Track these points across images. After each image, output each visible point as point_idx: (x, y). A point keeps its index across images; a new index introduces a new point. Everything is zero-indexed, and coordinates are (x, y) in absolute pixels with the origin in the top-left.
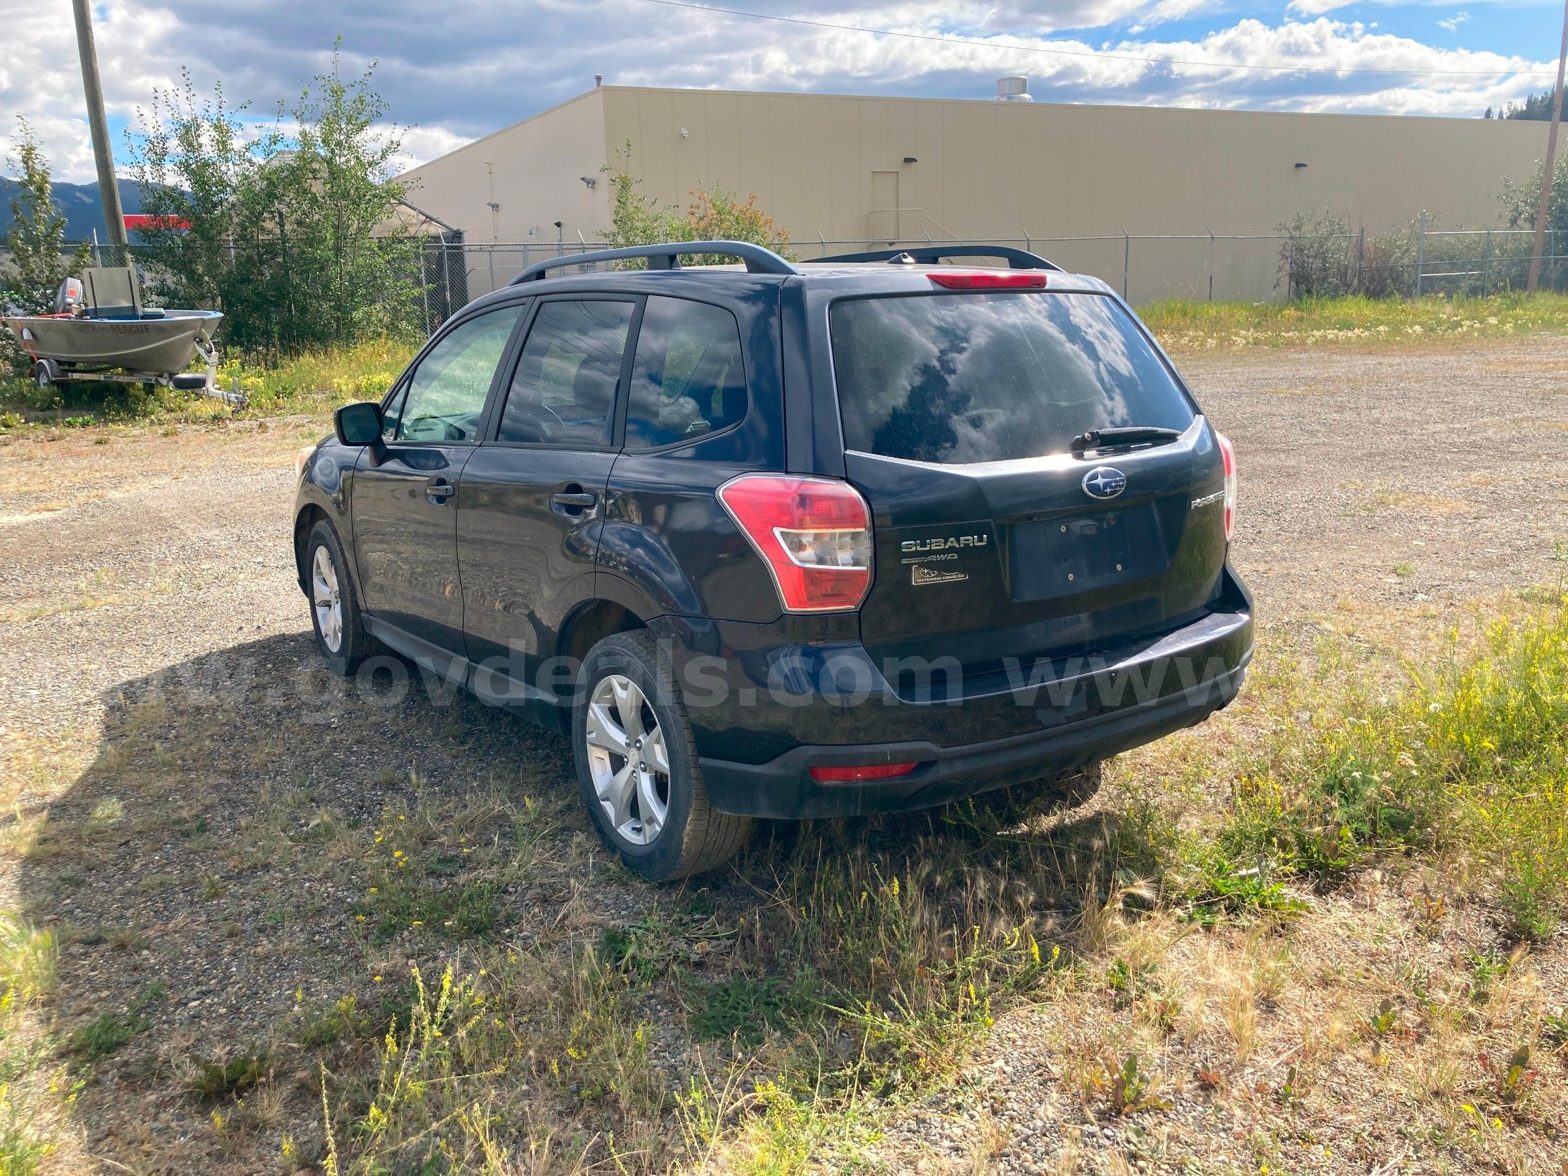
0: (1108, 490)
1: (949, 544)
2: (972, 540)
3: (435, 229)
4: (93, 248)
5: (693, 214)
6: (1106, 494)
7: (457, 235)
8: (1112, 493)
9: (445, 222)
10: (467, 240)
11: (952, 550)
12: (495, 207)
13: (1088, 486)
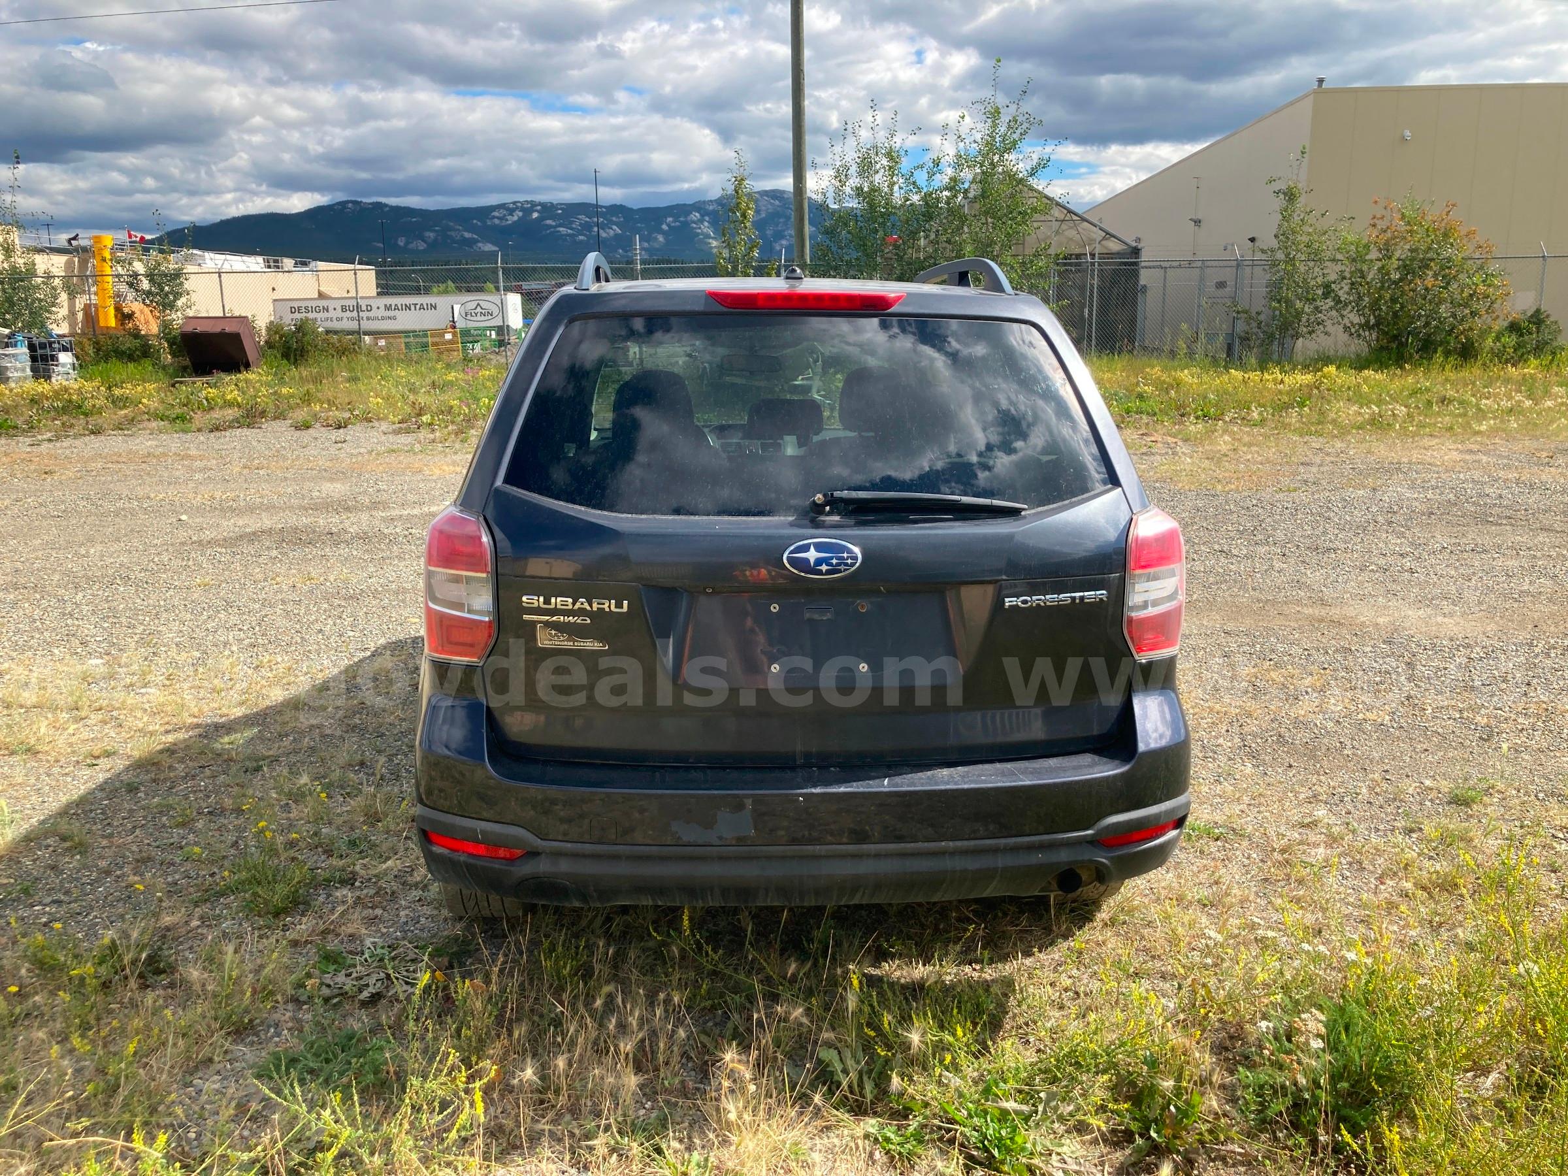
0: (824, 568)
1: (578, 605)
2: (610, 606)
3: (1114, 246)
4: (779, 266)
5: (1374, 226)
6: (820, 573)
7: (1136, 252)
8: (828, 572)
9: (1123, 238)
10: (1145, 256)
11: (582, 612)
12: (1197, 222)
13: (788, 558)
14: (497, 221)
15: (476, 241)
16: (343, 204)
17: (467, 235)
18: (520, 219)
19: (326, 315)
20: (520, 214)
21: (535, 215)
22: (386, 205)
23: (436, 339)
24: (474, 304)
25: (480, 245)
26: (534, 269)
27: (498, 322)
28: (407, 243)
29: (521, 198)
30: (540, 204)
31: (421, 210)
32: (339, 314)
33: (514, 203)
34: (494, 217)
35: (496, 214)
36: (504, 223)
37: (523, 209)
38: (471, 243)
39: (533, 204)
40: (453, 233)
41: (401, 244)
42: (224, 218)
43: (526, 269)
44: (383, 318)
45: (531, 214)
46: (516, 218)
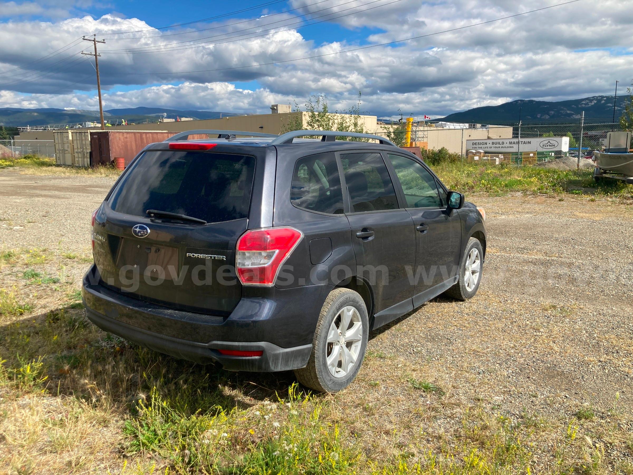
0: (140, 234)
13: (133, 230)
14: (583, 105)
15: (572, 114)
16: (516, 101)
17: (568, 112)
18: (595, 104)
19: (486, 146)
20: (595, 102)
21: (603, 102)
22: (534, 101)
23: (526, 156)
24: (547, 142)
25: (574, 116)
26: (597, 126)
27: (556, 149)
28: (541, 116)
29: (597, 95)
30: (606, 97)
31: (549, 102)
32: (491, 145)
33: (593, 97)
34: (583, 104)
35: (584, 102)
36: (587, 106)
37: (597, 100)
38: (570, 115)
39: (602, 97)
40: (562, 112)
41: (538, 116)
42: (470, 109)
43: (594, 126)
44: (508, 147)
45: (601, 102)
46: (593, 104)
